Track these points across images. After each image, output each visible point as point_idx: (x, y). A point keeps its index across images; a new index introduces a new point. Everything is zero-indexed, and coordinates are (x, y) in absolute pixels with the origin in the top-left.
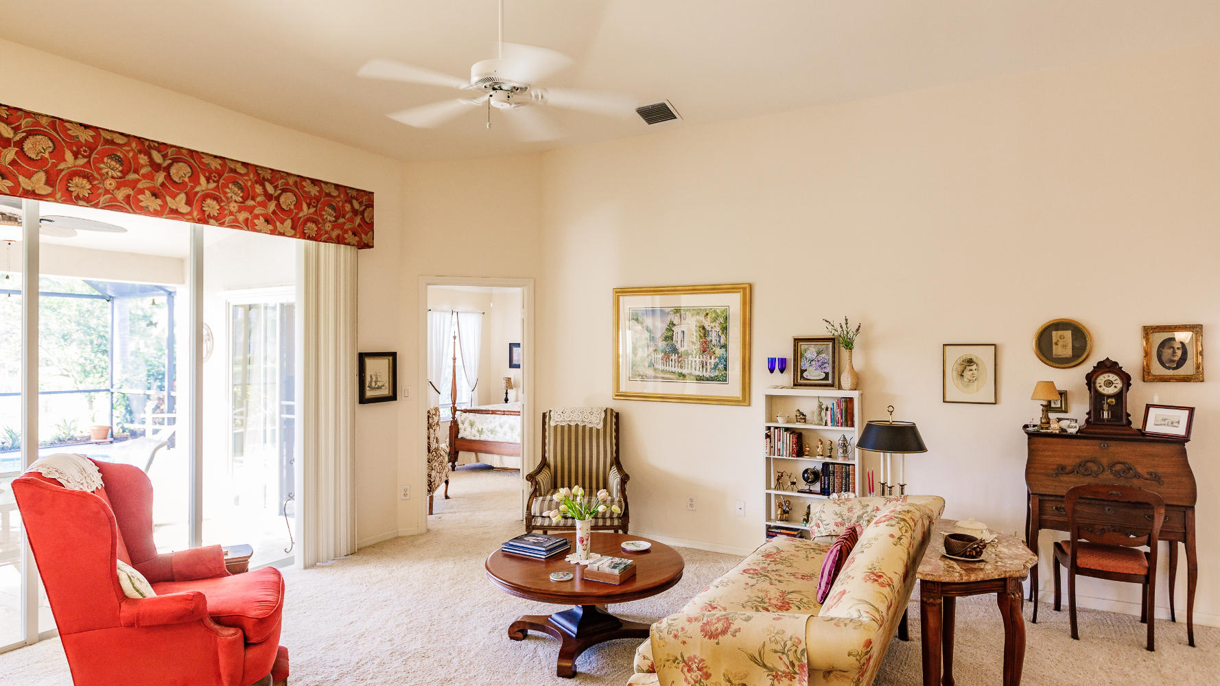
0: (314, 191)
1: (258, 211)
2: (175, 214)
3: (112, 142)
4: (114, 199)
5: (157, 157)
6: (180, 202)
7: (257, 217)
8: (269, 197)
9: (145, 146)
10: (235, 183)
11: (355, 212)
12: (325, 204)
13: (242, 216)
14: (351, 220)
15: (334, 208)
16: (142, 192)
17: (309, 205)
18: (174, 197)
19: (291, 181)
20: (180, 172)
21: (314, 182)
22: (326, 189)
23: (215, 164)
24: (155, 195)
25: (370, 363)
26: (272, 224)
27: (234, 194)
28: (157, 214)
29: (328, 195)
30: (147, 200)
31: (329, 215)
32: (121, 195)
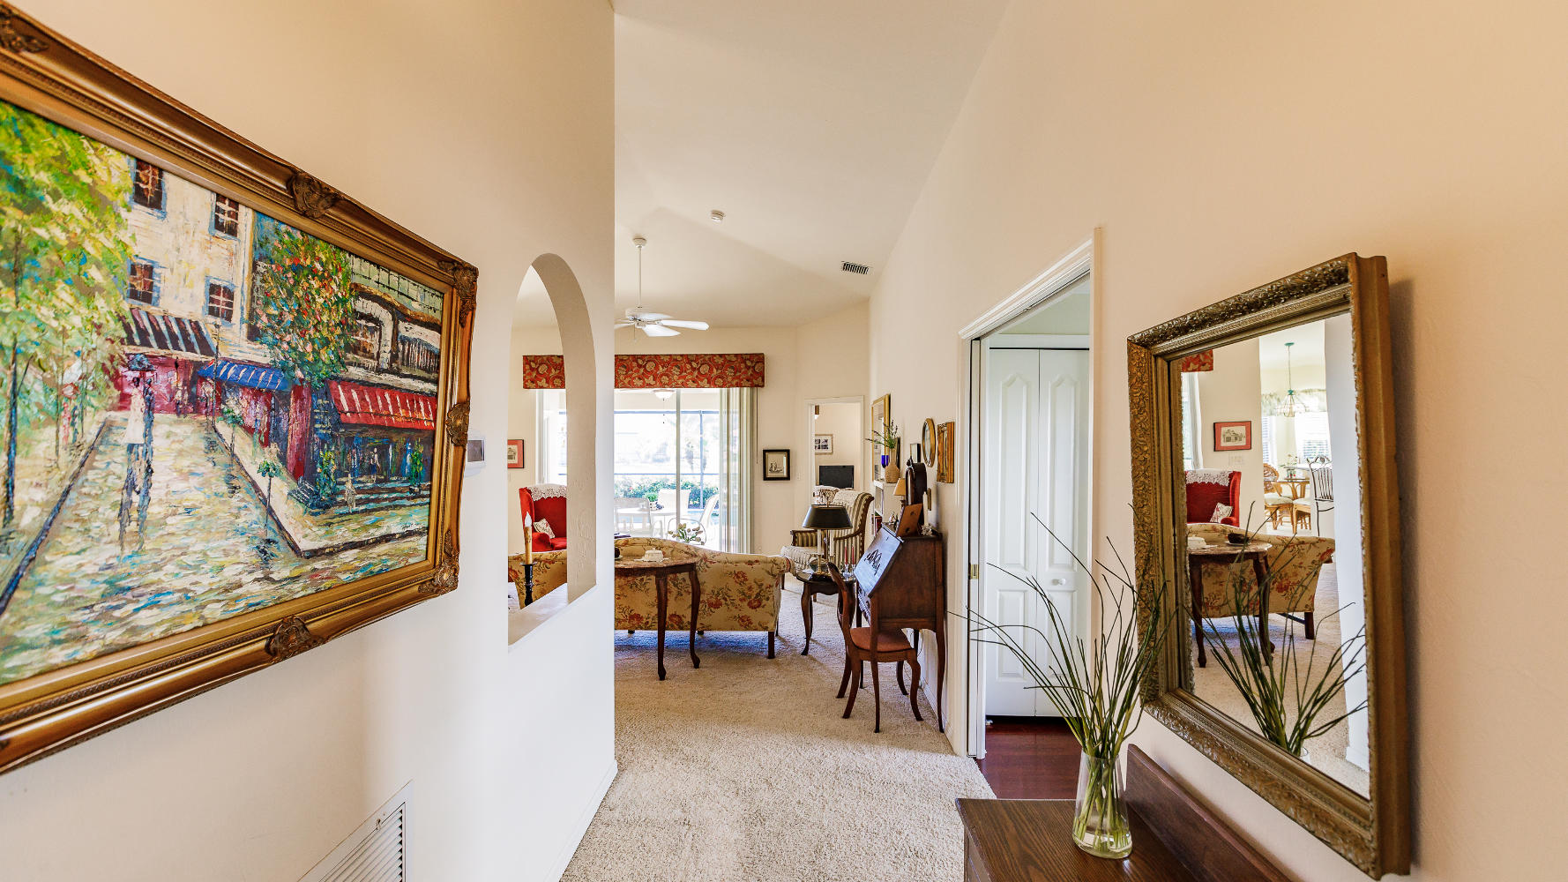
0: (721, 361)
1: (689, 377)
2: (649, 386)
3: (622, 360)
4: (624, 384)
5: (640, 362)
6: (650, 380)
7: (688, 380)
8: (694, 369)
9: (635, 358)
10: (676, 366)
11: (748, 368)
12: (727, 366)
13: (680, 382)
14: (745, 373)
15: (732, 368)
16: (634, 378)
17: (717, 369)
18: (648, 378)
19: (707, 358)
20: (650, 366)
21: (721, 356)
22: (728, 358)
23: (666, 359)
24: (640, 379)
25: (771, 457)
26: (697, 383)
27: (676, 371)
28: (642, 387)
29: (730, 361)
30: (637, 382)
31: (729, 372)
32: (626, 381)
